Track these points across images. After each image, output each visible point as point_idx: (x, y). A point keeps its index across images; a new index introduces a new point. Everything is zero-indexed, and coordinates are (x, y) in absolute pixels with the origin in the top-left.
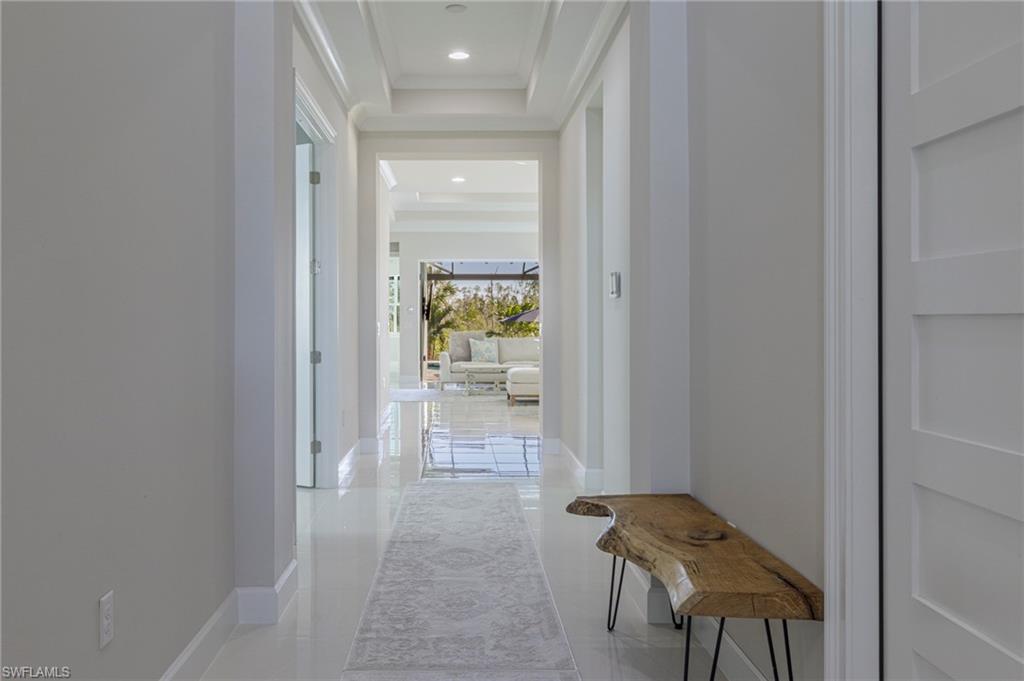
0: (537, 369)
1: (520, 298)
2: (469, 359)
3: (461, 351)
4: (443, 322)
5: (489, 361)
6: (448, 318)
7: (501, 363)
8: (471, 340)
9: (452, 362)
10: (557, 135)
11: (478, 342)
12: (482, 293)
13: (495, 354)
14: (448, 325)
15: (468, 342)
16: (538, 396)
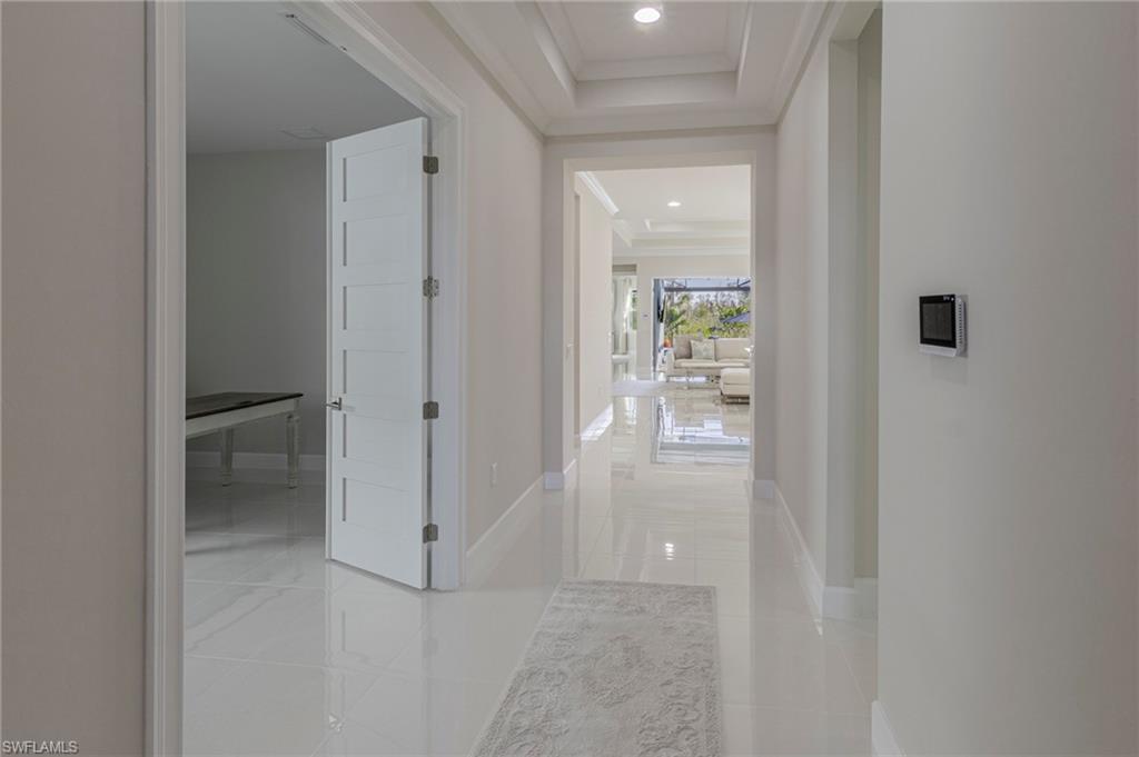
0: (747, 371)
1: (737, 301)
2: (690, 357)
3: (684, 351)
4: (679, 320)
5: (708, 358)
6: (684, 317)
7: (716, 360)
8: (692, 342)
9: (676, 358)
10: (774, 128)
11: (697, 343)
12: (712, 299)
13: (712, 353)
14: (682, 323)
15: (690, 343)
16: (748, 398)
